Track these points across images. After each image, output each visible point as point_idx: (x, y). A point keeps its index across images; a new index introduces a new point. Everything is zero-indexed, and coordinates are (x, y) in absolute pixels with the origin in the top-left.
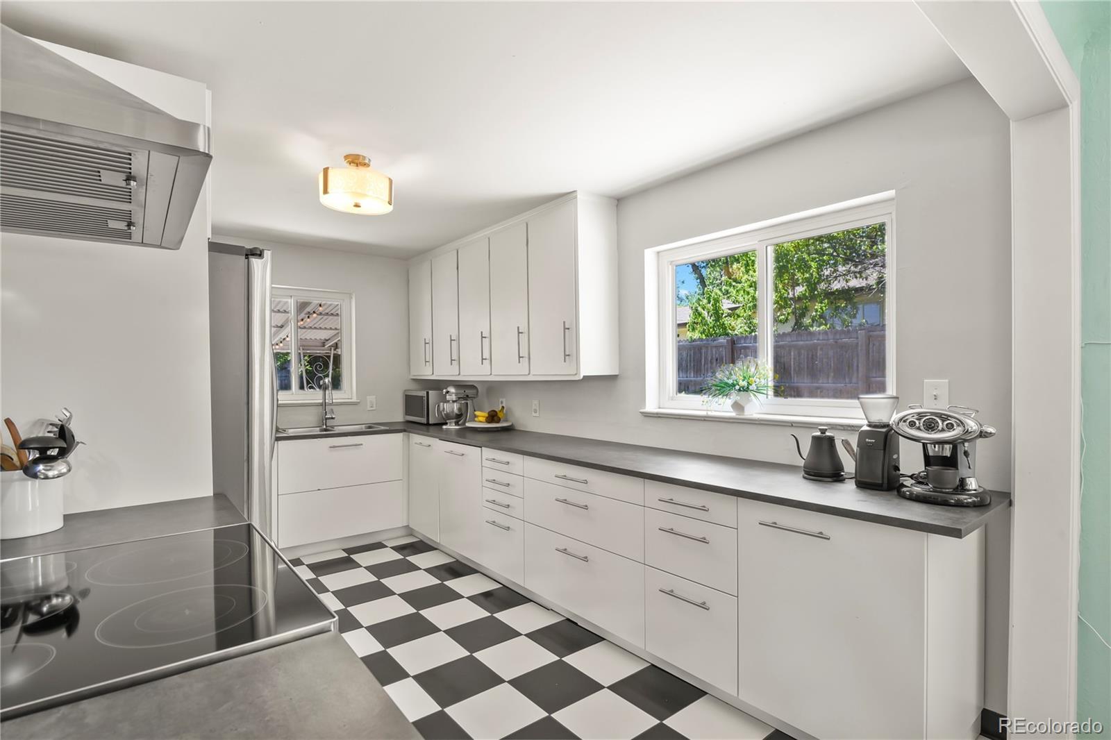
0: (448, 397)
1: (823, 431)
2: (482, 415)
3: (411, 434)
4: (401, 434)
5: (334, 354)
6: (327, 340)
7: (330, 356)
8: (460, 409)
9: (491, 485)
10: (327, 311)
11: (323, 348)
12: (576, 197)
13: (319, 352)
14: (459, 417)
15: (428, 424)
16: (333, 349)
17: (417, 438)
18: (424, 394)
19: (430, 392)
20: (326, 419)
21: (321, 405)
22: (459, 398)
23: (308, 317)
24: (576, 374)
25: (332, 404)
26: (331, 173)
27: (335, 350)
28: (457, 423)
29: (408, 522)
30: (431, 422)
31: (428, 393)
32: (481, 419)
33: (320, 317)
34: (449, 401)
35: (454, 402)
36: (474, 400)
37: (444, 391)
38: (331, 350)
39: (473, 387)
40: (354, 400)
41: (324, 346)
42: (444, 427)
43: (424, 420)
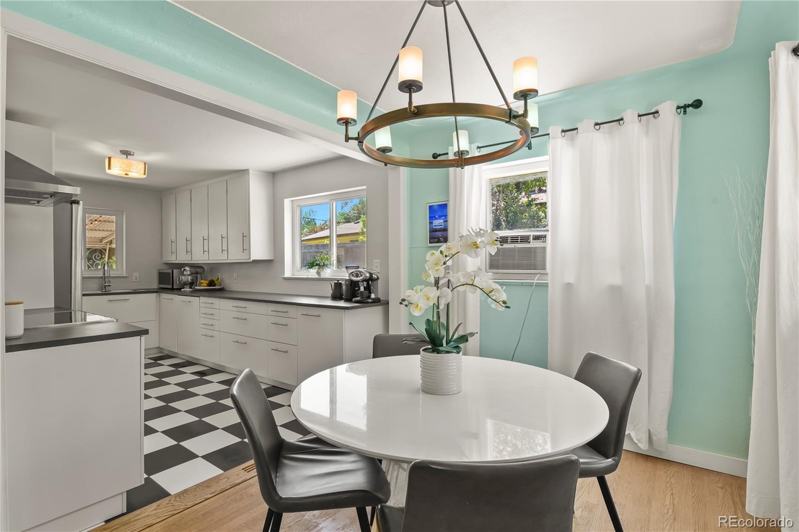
0: (185, 273)
1: (338, 281)
2: (205, 282)
3: (161, 294)
4: (155, 294)
5: (109, 248)
6: (104, 238)
7: (106, 249)
8: (192, 280)
9: (204, 316)
10: (105, 219)
11: (101, 243)
12: (249, 172)
13: (98, 246)
14: (191, 284)
15: (172, 289)
16: (108, 244)
17: (165, 296)
18: (170, 271)
19: (174, 270)
20: (105, 286)
21: (102, 277)
22: (192, 273)
23: (91, 223)
24: (249, 259)
25: (109, 277)
26: (112, 160)
27: (110, 245)
28: (190, 288)
29: (159, 345)
30: (175, 287)
31: (173, 270)
32: (204, 284)
33: (100, 223)
34: (185, 275)
35: (188, 275)
36: (202, 274)
37: (183, 269)
38: (107, 245)
39: (201, 267)
40: (124, 275)
41: (101, 242)
42: (182, 290)
43: (170, 287)
